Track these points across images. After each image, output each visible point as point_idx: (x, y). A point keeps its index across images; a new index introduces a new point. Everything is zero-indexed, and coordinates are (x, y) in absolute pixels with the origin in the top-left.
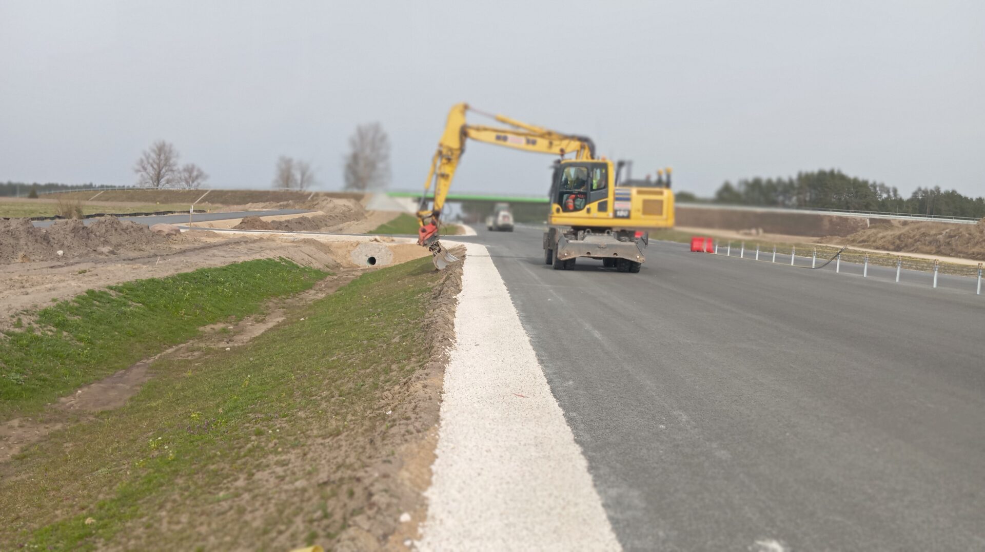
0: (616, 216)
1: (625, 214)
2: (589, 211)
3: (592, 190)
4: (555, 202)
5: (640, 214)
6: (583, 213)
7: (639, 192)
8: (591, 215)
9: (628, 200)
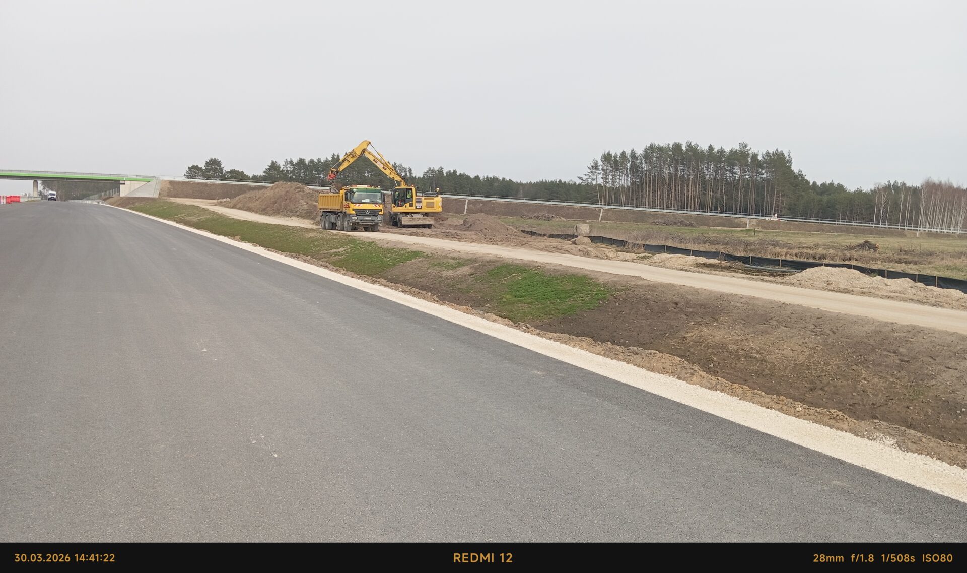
0: (416, 208)
1: (420, 207)
2: (406, 206)
3: (407, 198)
4: (393, 203)
5: (425, 207)
6: (404, 207)
7: (425, 199)
8: (407, 208)
9: (421, 202)
